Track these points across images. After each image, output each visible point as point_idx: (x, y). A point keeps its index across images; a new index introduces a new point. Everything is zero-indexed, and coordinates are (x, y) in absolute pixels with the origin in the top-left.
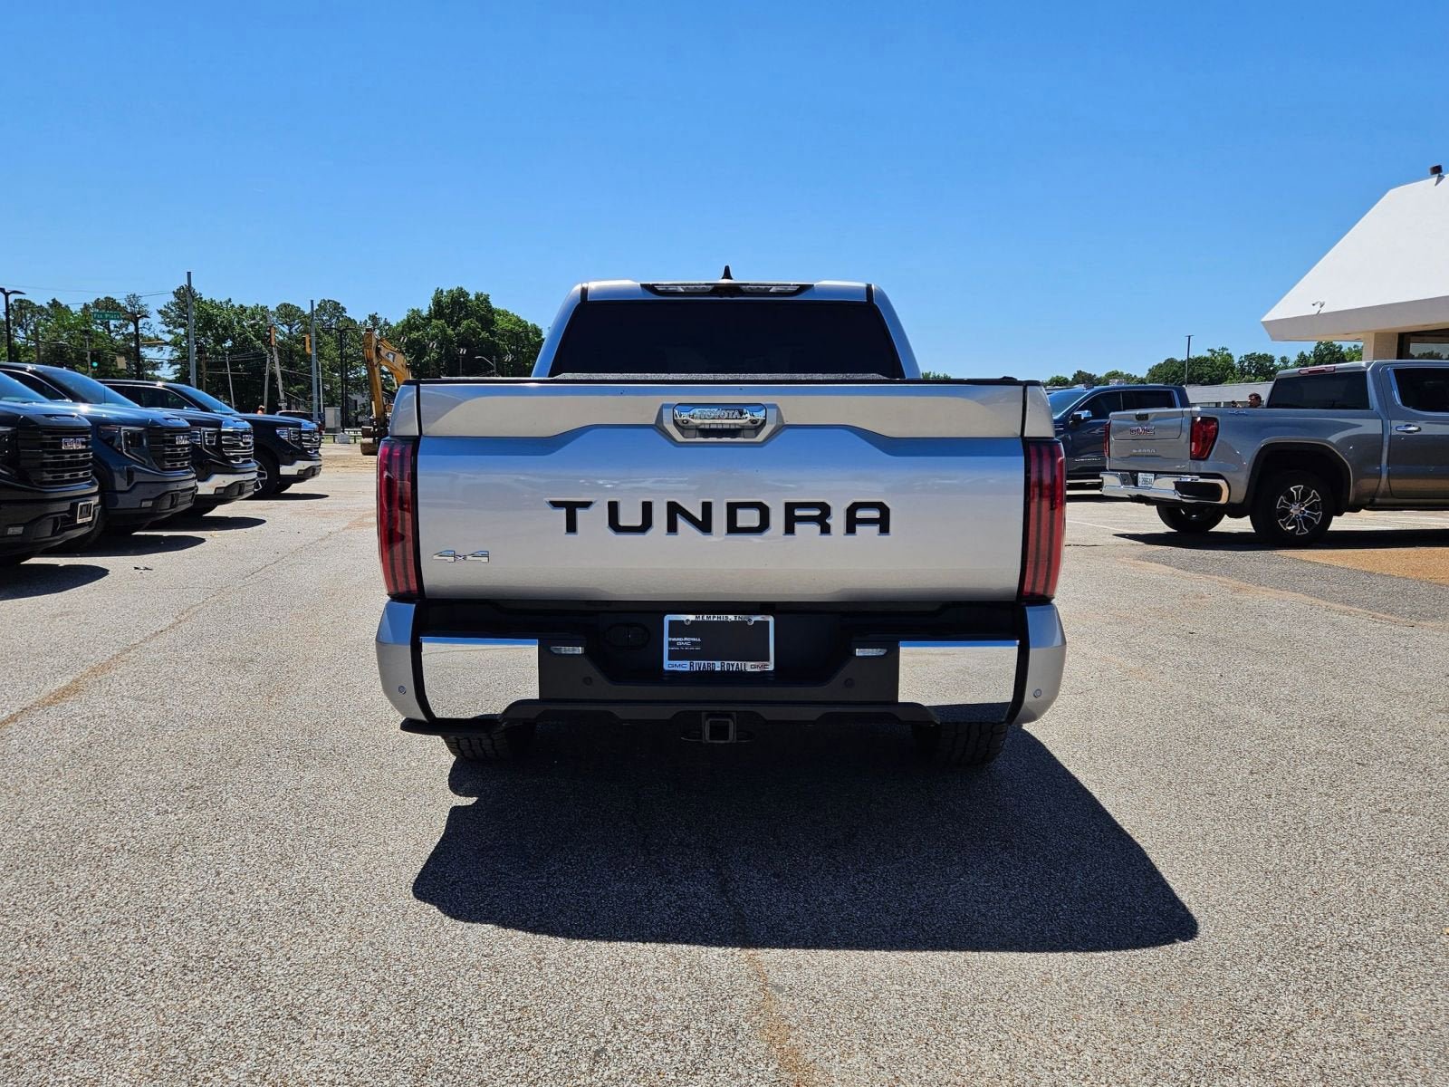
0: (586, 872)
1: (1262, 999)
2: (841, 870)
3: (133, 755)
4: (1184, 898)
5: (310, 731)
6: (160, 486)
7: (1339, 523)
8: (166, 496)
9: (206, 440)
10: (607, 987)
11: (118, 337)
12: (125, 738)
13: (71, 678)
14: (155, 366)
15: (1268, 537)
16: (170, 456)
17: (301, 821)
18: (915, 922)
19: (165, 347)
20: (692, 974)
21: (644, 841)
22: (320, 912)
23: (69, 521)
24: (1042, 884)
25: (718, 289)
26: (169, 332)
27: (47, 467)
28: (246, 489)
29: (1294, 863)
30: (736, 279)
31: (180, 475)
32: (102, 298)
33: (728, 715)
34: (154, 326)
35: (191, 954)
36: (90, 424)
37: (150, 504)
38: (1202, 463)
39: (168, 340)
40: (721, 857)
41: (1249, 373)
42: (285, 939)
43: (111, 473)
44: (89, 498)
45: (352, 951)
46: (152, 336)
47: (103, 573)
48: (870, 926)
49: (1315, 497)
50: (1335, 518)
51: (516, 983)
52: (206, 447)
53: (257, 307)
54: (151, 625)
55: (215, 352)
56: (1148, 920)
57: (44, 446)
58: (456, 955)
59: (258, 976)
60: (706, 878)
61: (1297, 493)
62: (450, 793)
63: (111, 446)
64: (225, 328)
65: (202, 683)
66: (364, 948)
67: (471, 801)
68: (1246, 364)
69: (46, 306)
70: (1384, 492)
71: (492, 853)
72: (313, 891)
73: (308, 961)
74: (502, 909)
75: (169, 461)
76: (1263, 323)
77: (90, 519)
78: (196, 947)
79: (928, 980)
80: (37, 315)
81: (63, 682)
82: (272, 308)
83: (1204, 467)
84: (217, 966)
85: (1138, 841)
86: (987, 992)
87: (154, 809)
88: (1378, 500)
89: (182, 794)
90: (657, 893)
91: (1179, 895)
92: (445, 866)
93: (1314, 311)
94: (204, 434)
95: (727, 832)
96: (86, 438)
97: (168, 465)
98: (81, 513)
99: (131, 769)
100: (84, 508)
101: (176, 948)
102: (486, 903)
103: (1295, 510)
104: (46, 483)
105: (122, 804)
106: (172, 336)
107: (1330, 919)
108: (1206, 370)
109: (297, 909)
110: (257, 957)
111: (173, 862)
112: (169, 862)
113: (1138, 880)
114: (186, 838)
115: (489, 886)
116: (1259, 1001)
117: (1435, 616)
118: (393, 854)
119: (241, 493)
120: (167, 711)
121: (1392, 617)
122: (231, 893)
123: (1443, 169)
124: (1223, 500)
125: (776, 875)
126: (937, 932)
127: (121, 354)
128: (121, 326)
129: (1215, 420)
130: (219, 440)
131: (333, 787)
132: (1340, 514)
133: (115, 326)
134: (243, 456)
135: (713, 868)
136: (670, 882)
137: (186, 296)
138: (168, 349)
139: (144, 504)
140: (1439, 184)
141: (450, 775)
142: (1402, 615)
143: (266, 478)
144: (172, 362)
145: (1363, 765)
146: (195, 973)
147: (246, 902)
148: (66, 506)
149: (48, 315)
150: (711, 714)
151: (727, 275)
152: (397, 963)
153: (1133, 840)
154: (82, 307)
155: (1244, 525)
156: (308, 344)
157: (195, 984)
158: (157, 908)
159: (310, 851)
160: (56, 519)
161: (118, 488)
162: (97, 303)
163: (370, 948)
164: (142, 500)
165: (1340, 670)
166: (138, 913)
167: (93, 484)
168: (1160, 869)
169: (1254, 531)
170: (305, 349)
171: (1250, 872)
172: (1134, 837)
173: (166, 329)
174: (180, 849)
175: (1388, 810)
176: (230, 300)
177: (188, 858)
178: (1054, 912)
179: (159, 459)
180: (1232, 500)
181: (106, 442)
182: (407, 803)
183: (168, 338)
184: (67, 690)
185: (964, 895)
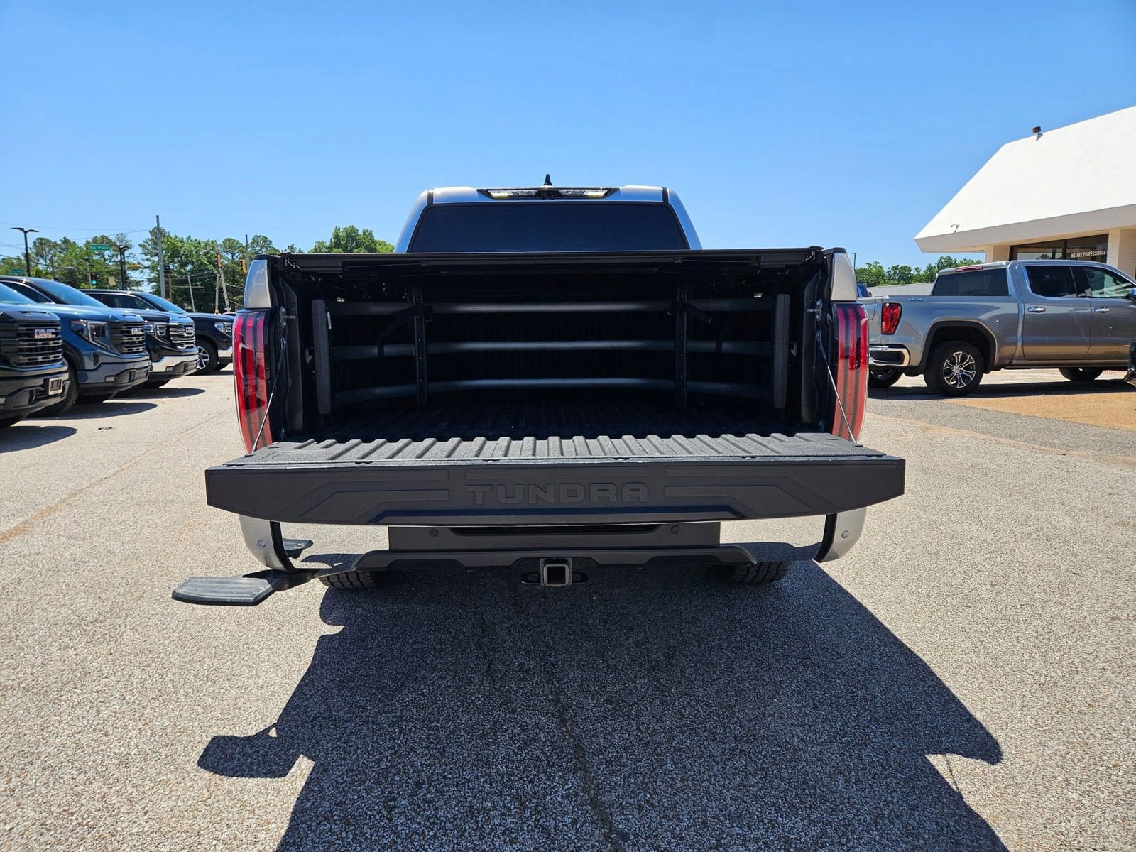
0: (436, 703)
1: (1086, 831)
2: (667, 694)
3: (52, 591)
4: (979, 716)
5: (209, 564)
6: (121, 365)
7: (988, 379)
8: (125, 373)
9: (158, 332)
10: (455, 841)
11: (111, 264)
12: (50, 573)
13: (21, 519)
14: (138, 283)
15: (938, 389)
16: (128, 343)
17: (186, 653)
18: (742, 751)
19: (145, 270)
20: (539, 821)
21: (489, 667)
22: (185, 756)
23: (43, 393)
24: (847, 703)
25: (540, 193)
26: (148, 260)
27: (23, 351)
28: (189, 367)
29: (1060, 674)
30: (555, 185)
31: (136, 357)
32: (99, 236)
33: (564, 561)
34: (136, 255)
35: (53, 809)
36: (59, 319)
37: (112, 379)
38: (890, 337)
39: (147, 266)
40: (558, 682)
41: (894, 279)
42: (147, 788)
43: (81, 356)
44: (59, 375)
45: (209, 802)
46: (136, 262)
47: (72, 431)
48: (701, 757)
49: (970, 360)
50: (984, 375)
51: (365, 839)
52: (158, 336)
53: (208, 241)
54: (98, 473)
55: (180, 273)
56: (953, 741)
57: (19, 335)
58: (309, 804)
59: (113, 836)
60: (546, 706)
61: (958, 358)
62: (319, 621)
63: (81, 336)
64: (187, 256)
65: (127, 522)
66: (221, 798)
67: (337, 629)
68: (892, 273)
69: (60, 243)
70: (1019, 356)
71: (352, 685)
72: (182, 731)
73: (165, 815)
74: (358, 748)
75: (126, 347)
76: (915, 240)
77: (60, 391)
78: (60, 799)
79: (766, 821)
80: (53, 249)
81: (14, 523)
82: (220, 242)
83: (891, 339)
84: (74, 823)
85: (920, 655)
86: (826, 834)
87: (57, 644)
88: (1014, 362)
89: (86, 628)
90: (502, 725)
91: (972, 712)
92: (308, 700)
93: (952, 231)
94: (156, 328)
95: (562, 655)
96: (56, 329)
97: (126, 350)
98: (52, 386)
99: (48, 604)
100: (55, 383)
101: (40, 801)
102: (343, 740)
103: (956, 370)
104: (22, 364)
105: (30, 639)
106: (150, 263)
107: (1114, 734)
108: (865, 277)
109: (164, 752)
110: (116, 811)
111: (61, 701)
112: (56, 701)
113: (931, 697)
114: (79, 675)
115: (347, 721)
116: (1084, 833)
117: (1078, 447)
118: (262, 687)
119: (185, 370)
120: (92, 548)
121: (1047, 448)
122: (106, 735)
123: (1041, 128)
124: (905, 364)
125: (608, 701)
126: (764, 761)
127: (112, 275)
128: (113, 255)
129: (899, 305)
130: (168, 331)
131: (219, 618)
132: (987, 372)
133: (109, 256)
134: (187, 343)
135: (552, 694)
136: (513, 711)
137: (158, 233)
138: (147, 271)
139: (108, 379)
140: (1040, 139)
141: (322, 604)
142: (1054, 446)
143: (208, 359)
144: (150, 281)
145: (1079, 575)
146: (52, 833)
147: (118, 745)
148: (40, 381)
149: (61, 249)
150: (549, 561)
151: (548, 181)
152: (251, 816)
153: (915, 655)
154: (85, 242)
155: (919, 381)
156: (244, 266)
157: (49, 846)
158: (33, 753)
159: (187, 686)
160: (31, 392)
161: (88, 367)
162: (95, 240)
163: (227, 799)
164: (107, 376)
165: (1027, 491)
166: (14, 759)
167: (63, 364)
168: (947, 684)
169: (926, 386)
170: (242, 269)
171: (1026, 685)
172: (915, 651)
173: (145, 257)
174: (71, 685)
175: (1116, 618)
176: (190, 237)
177: (75, 696)
178: (865, 734)
179: (119, 345)
180: (911, 364)
181: (76, 333)
182: (281, 633)
183: (147, 264)
184: (16, 530)
185: (781, 718)
